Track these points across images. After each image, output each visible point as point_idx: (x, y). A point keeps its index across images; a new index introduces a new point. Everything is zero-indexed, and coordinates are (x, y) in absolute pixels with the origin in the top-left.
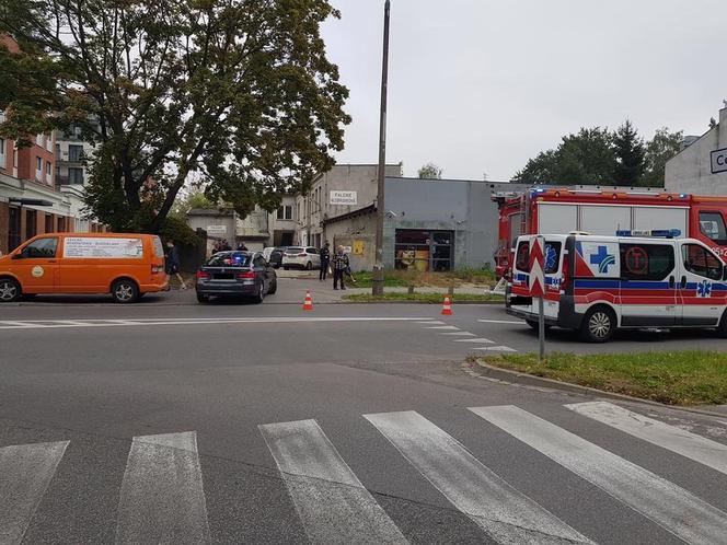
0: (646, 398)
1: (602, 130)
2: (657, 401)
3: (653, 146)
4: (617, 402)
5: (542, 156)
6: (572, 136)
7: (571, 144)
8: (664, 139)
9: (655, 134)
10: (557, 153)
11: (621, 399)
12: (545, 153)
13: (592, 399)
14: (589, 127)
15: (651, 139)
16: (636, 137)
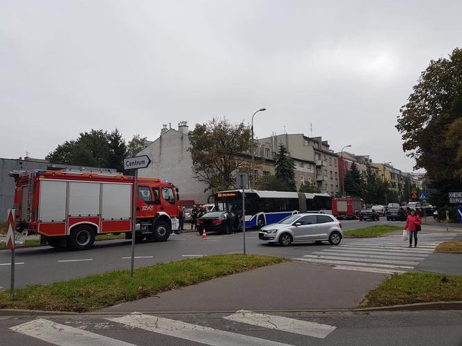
0: (69, 311)
1: (104, 132)
2: (76, 311)
3: (132, 144)
4: (49, 317)
5: (67, 144)
6: (86, 133)
7: (85, 138)
8: (137, 141)
9: (133, 137)
10: (77, 143)
11: (52, 314)
12: (69, 142)
13: (34, 319)
14: (97, 129)
15: (131, 140)
16: (121, 138)
